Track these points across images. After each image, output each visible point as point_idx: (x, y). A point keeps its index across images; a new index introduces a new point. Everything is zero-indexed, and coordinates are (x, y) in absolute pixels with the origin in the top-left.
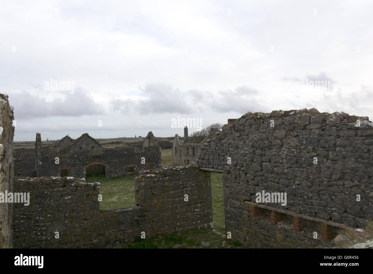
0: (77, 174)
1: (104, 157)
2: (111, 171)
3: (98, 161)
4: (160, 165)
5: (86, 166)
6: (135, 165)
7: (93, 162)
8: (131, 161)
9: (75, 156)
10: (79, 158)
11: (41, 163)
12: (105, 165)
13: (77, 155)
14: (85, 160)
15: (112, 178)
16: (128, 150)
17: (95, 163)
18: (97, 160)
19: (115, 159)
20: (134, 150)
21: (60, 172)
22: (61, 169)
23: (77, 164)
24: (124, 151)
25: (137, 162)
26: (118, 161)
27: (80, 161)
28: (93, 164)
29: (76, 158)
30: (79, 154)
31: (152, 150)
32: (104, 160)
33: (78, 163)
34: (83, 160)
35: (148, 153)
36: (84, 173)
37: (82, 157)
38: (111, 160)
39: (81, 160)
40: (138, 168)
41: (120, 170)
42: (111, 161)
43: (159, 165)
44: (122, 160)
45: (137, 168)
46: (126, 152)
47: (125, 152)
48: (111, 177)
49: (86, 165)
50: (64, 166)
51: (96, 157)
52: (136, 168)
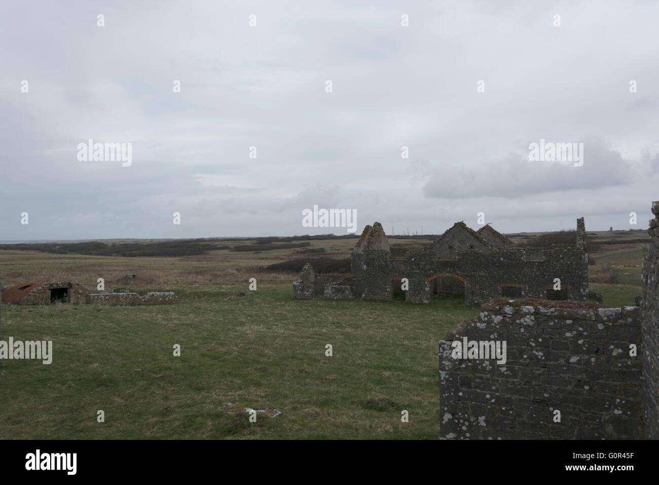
0: (415, 291)
1: (460, 265)
2: (473, 292)
3: (450, 272)
4: (584, 291)
5: (430, 279)
6: (522, 286)
7: (440, 273)
8: (514, 277)
9: (413, 260)
10: (418, 265)
11: (365, 267)
12: (461, 279)
13: (415, 259)
14: (427, 268)
15: (475, 304)
16: (507, 254)
17: (444, 274)
18: (449, 269)
19: (481, 270)
20: (522, 256)
21: (390, 284)
22: (391, 279)
23: (416, 273)
24: (499, 257)
25: (528, 280)
26: (487, 275)
27: (419, 269)
28: (440, 275)
29: (413, 263)
30: (418, 257)
31: (563, 258)
32: (460, 271)
33: (417, 271)
34: (425, 267)
35: (554, 263)
36: (426, 289)
37: (423, 263)
38: (473, 271)
39: (421, 266)
40: (530, 292)
41: (490, 292)
42: (472, 273)
43: (582, 290)
44: (495, 272)
45: (527, 291)
46: (504, 258)
47: (502, 259)
48: (473, 304)
49: (429, 276)
50: (397, 274)
51: (446, 265)
52: (525, 293)
